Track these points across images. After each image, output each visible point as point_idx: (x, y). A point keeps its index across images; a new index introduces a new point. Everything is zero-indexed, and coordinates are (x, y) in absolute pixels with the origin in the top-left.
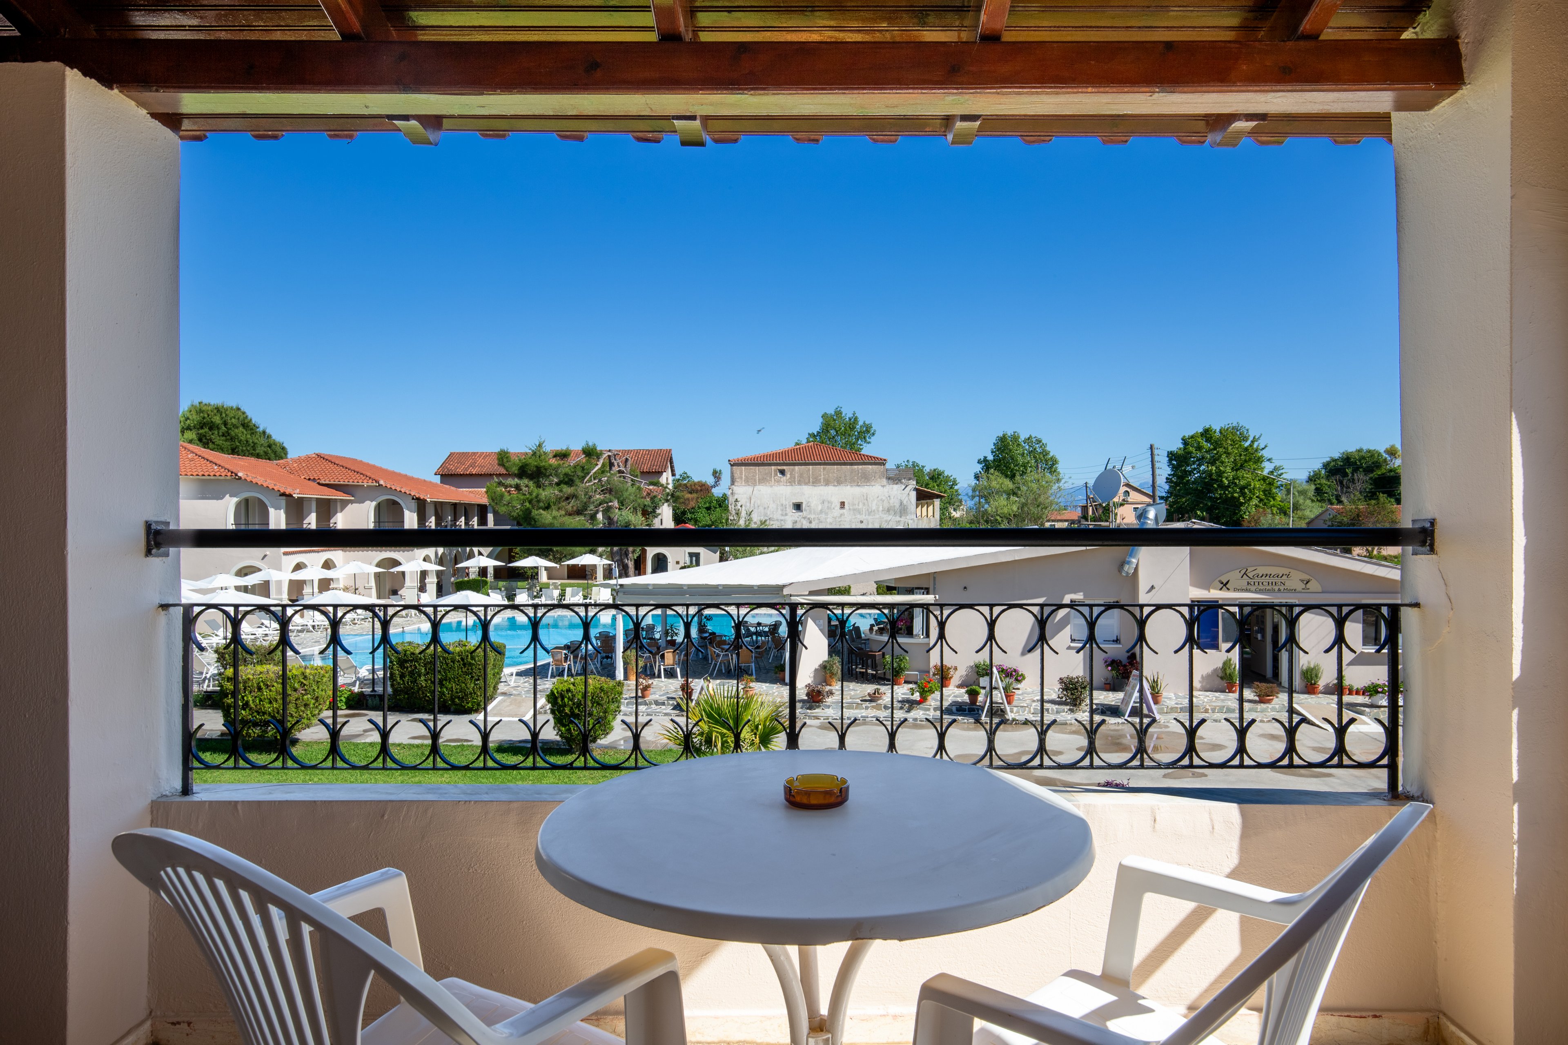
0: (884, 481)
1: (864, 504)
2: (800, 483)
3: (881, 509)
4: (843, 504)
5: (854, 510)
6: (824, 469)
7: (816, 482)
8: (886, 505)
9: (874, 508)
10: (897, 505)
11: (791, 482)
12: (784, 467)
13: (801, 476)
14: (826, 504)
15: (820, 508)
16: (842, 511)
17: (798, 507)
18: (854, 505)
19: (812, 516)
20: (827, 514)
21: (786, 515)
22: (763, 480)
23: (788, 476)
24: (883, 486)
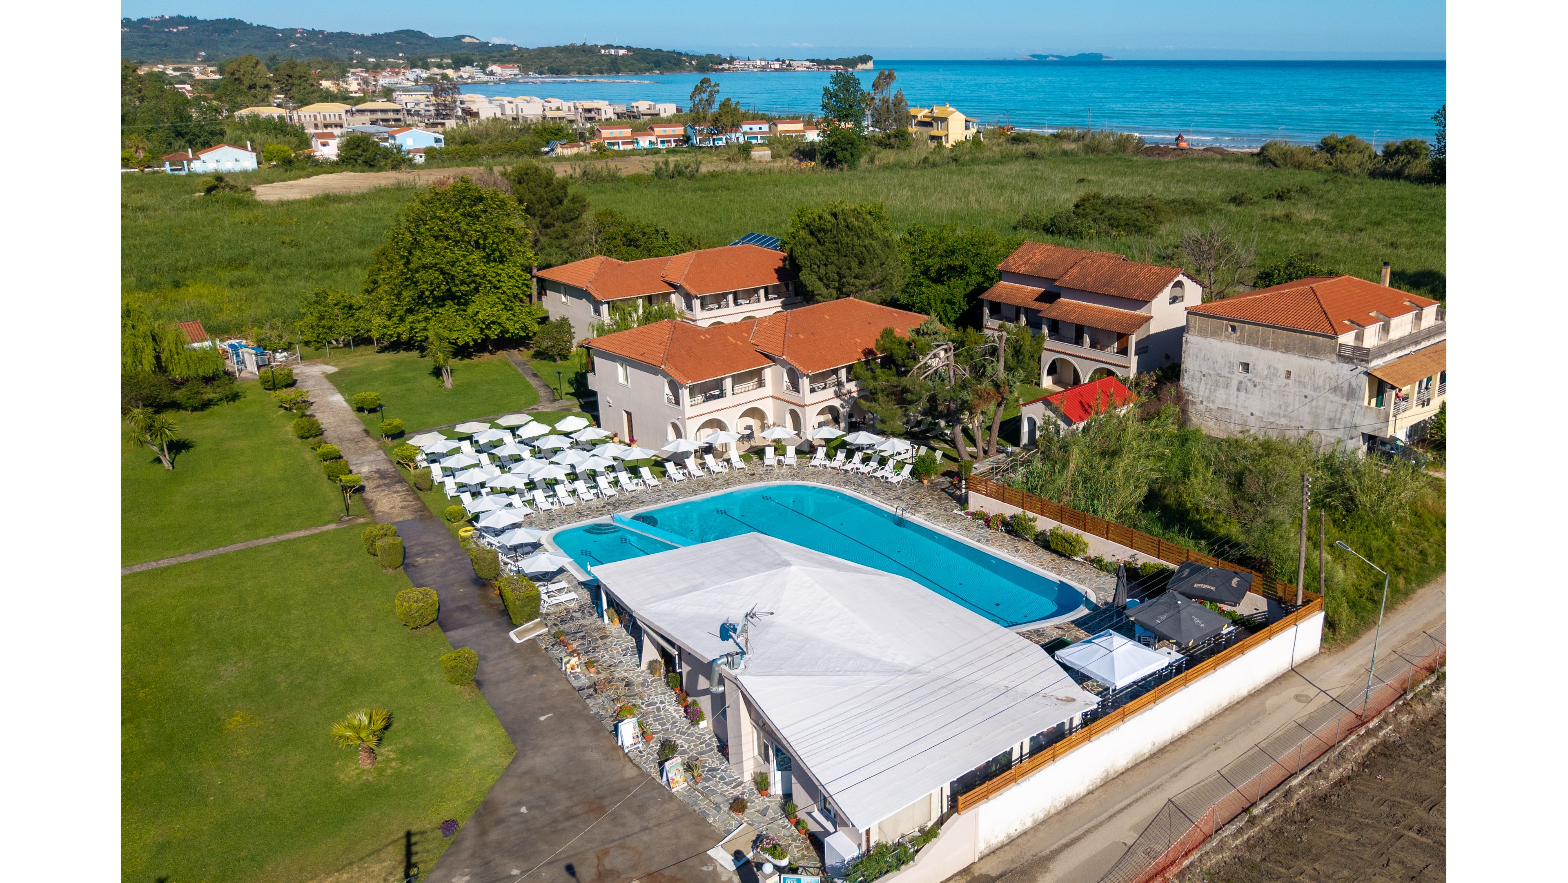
0: (1334, 358)
1: (1310, 378)
2: (1248, 344)
3: (1327, 387)
4: (1289, 373)
5: (1300, 382)
6: (1274, 332)
7: (1264, 345)
8: (1333, 384)
9: (1320, 384)
10: (1346, 386)
11: (1241, 341)
12: (1235, 324)
13: (1250, 336)
14: (1272, 370)
15: (1266, 372)
16: (1287, 381)
17: (1246, 367)
18: (1300, 376)
19: (1257, 380)
20: (1271, 380)
21: (1233, 373)
22: (1215, 334)
23: (1238, 334)
24: (1333, 363)
